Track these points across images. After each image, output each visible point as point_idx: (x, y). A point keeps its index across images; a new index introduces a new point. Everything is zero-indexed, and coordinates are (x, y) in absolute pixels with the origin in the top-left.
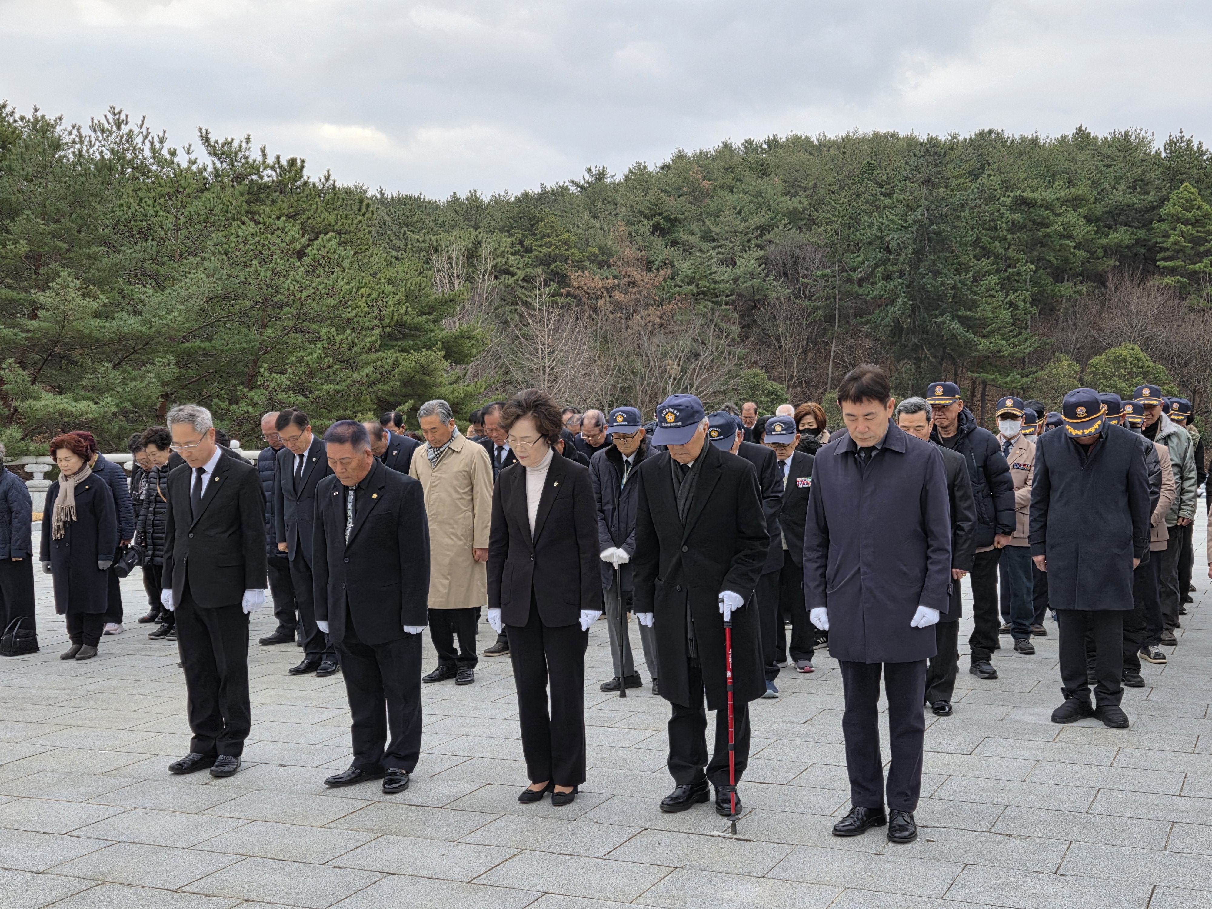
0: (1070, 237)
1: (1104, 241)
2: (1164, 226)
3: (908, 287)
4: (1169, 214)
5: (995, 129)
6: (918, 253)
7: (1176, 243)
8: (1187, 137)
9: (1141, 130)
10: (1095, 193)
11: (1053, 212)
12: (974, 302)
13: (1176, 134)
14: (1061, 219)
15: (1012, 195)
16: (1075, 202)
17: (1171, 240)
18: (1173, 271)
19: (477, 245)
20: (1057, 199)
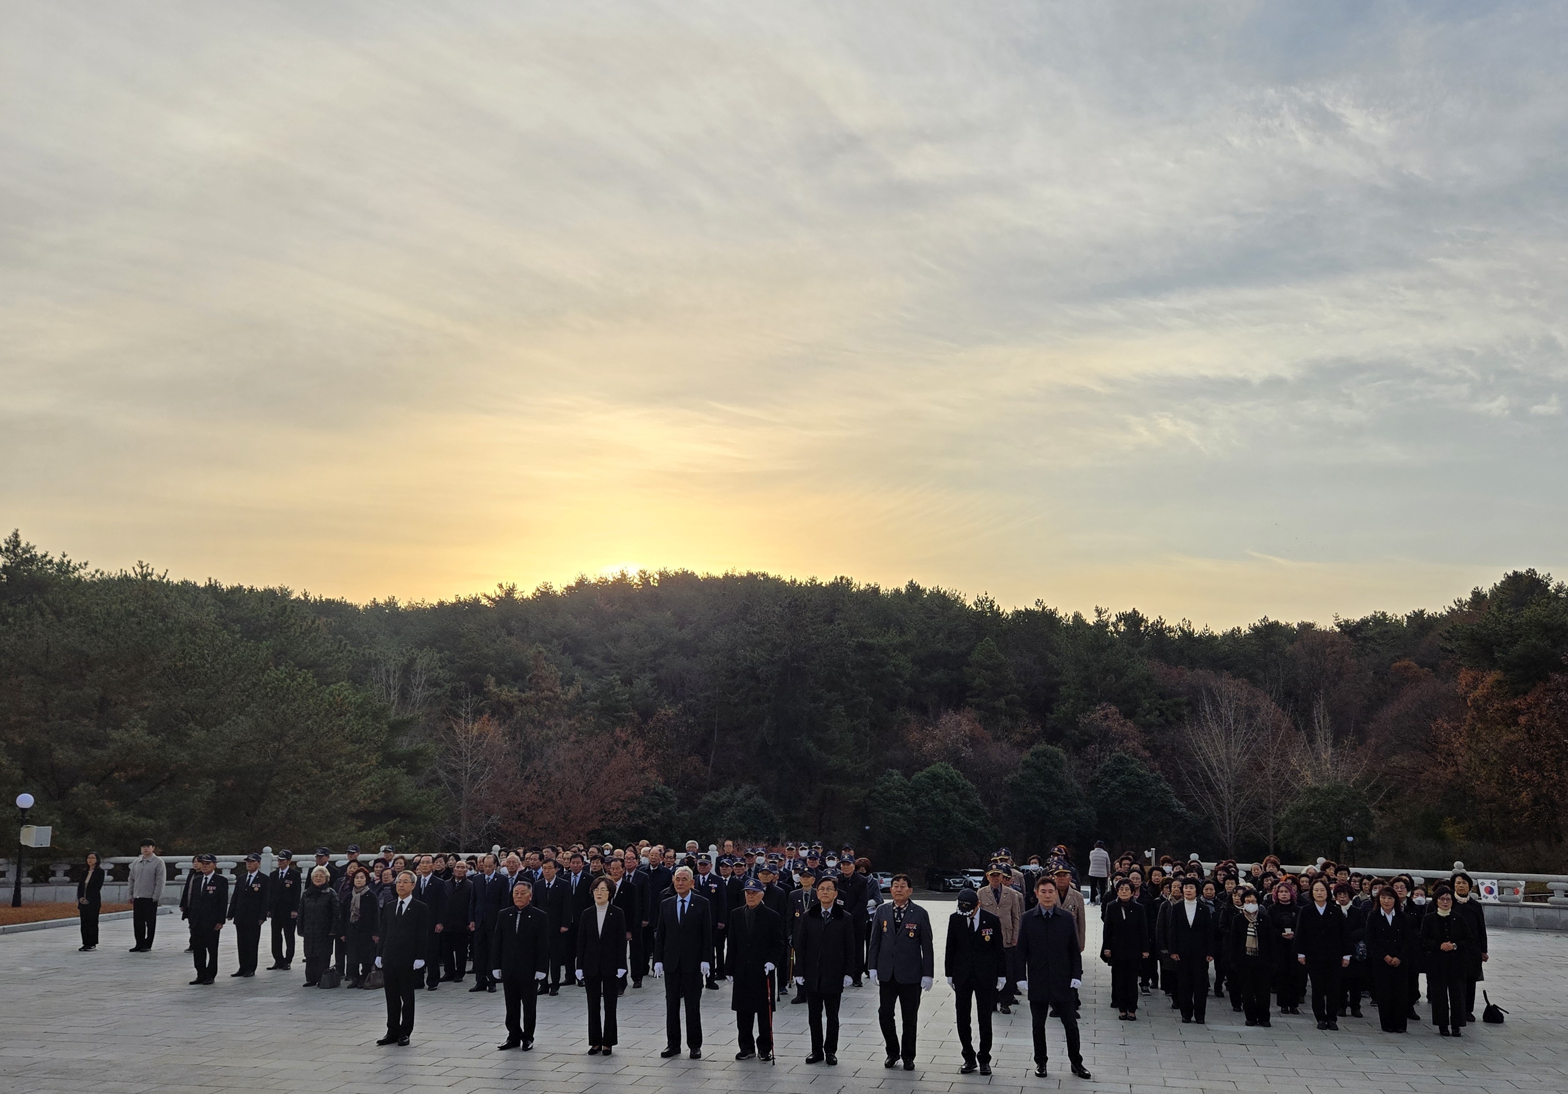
0: (900, 676)
1: (927, 679)
2: (972, 670)
3: (773, 711)
4: (975, 661)
5: (846, 576)
6: (782, 683)
7: (980, 684)
8: (990, 598)
9: (956, 591)
10: (920, 640)
11: (887, 655)
12: (826, 726)
13: (982, 596)
14: (892, 661)
15: (856, 640)
16: (905, 647)
17: (977, 681)
18: (979, 706)
19: (412, 661)
20: (891, 645)
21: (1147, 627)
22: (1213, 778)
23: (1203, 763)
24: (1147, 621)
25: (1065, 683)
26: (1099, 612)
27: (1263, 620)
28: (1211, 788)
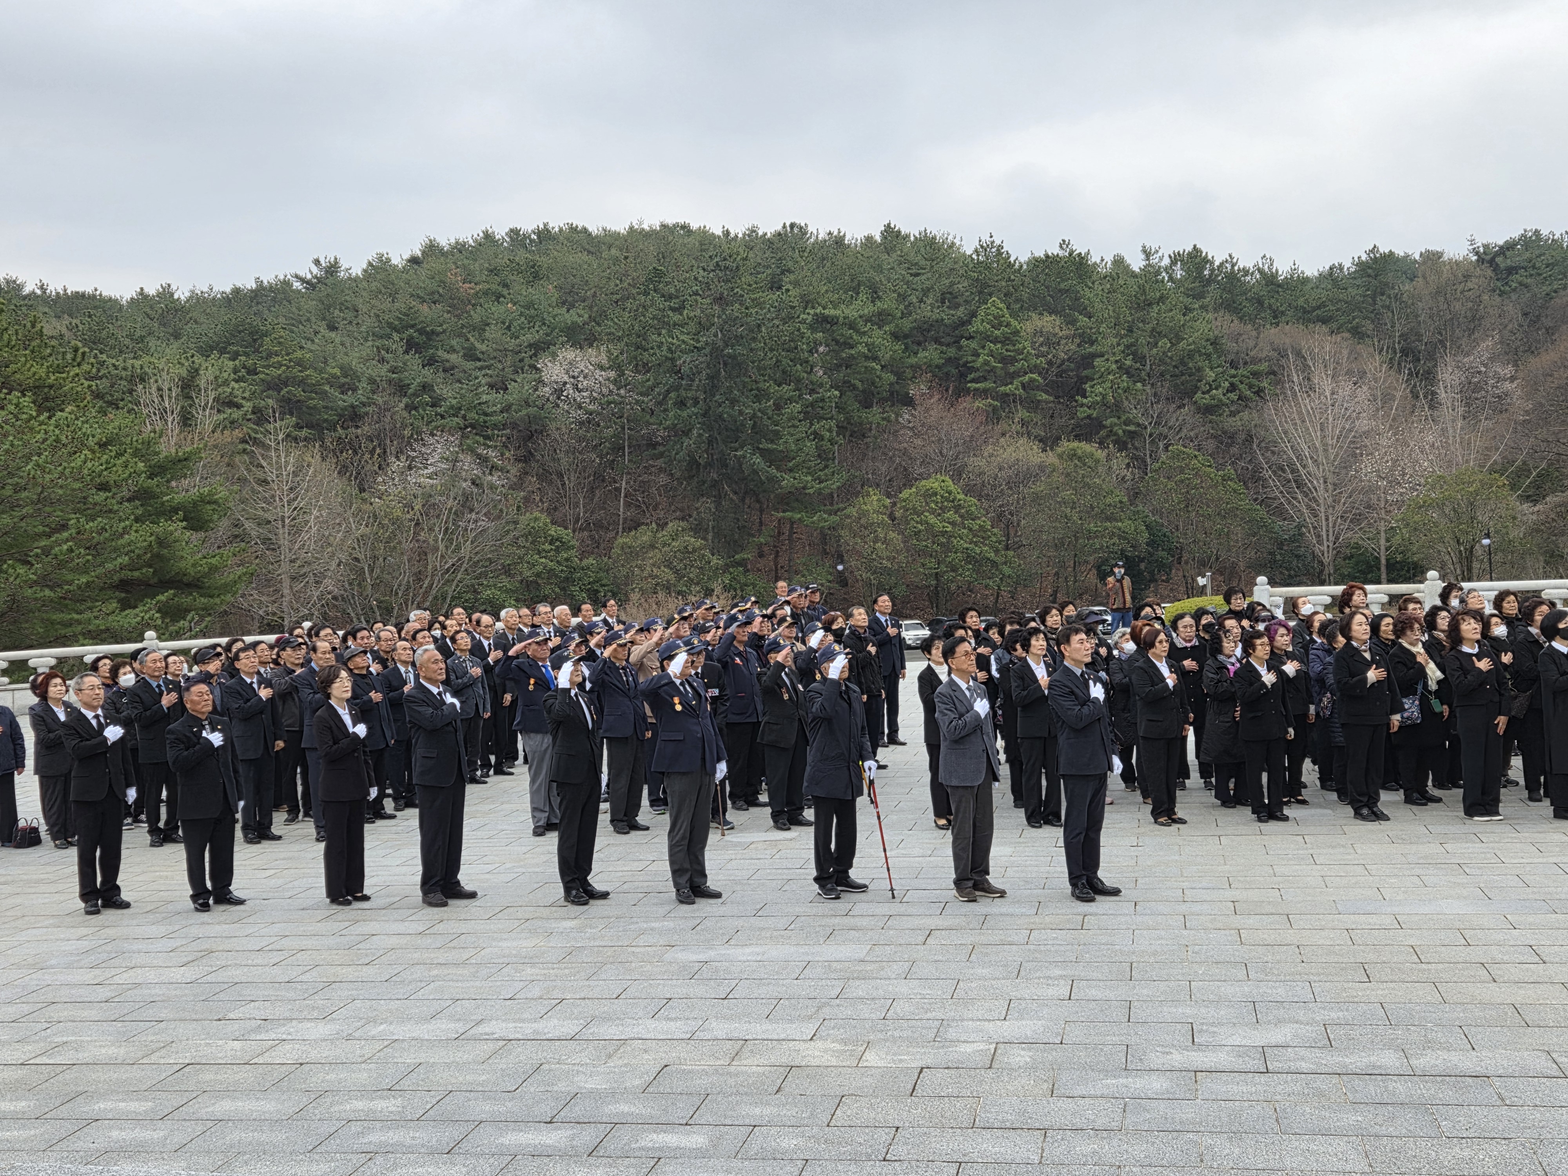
0: (876, 358)
1: (913, 360)
2: (974, 344)
3: (704, 415)
4: (976, 332)
5: (798, 222)
6: (713, 377)
7: (986, 363)
8: (998, 242)
9: (949, 234)
10: (902, 307)
11: (857, 331)
12: (777, 433)
13: (986, 238)
14: (864, 338)
15: (812, 312)
16: (881, 319)
17: (981, 360)
18: (985, 393)
19: (194, 372)
20: (861, 317)
21: (1212, 270)
22: (1302, 472)
23: (1290, 453)
24: (1212, 263)
25: (1102, 355)
26: (1147, 254)
27: (1372, 251)
28: (1300, 485)
